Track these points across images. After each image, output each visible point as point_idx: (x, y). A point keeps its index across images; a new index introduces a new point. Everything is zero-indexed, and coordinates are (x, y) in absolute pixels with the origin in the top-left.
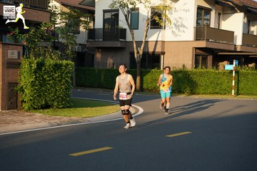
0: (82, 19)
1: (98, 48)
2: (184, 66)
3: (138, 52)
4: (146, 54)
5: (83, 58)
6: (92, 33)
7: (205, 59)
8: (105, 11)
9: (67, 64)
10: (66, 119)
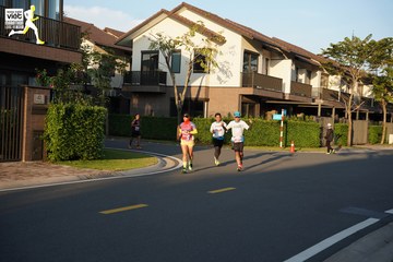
0: (118, 61)
1: (135, 93)
2: (229, 114)
3: (180, 98)
4: (188, 100)
5: (118, 104)
6: (128, 76)
7: (252, 108)
8: (143, 53)
9: (100, 111)
10: (97, 172)
